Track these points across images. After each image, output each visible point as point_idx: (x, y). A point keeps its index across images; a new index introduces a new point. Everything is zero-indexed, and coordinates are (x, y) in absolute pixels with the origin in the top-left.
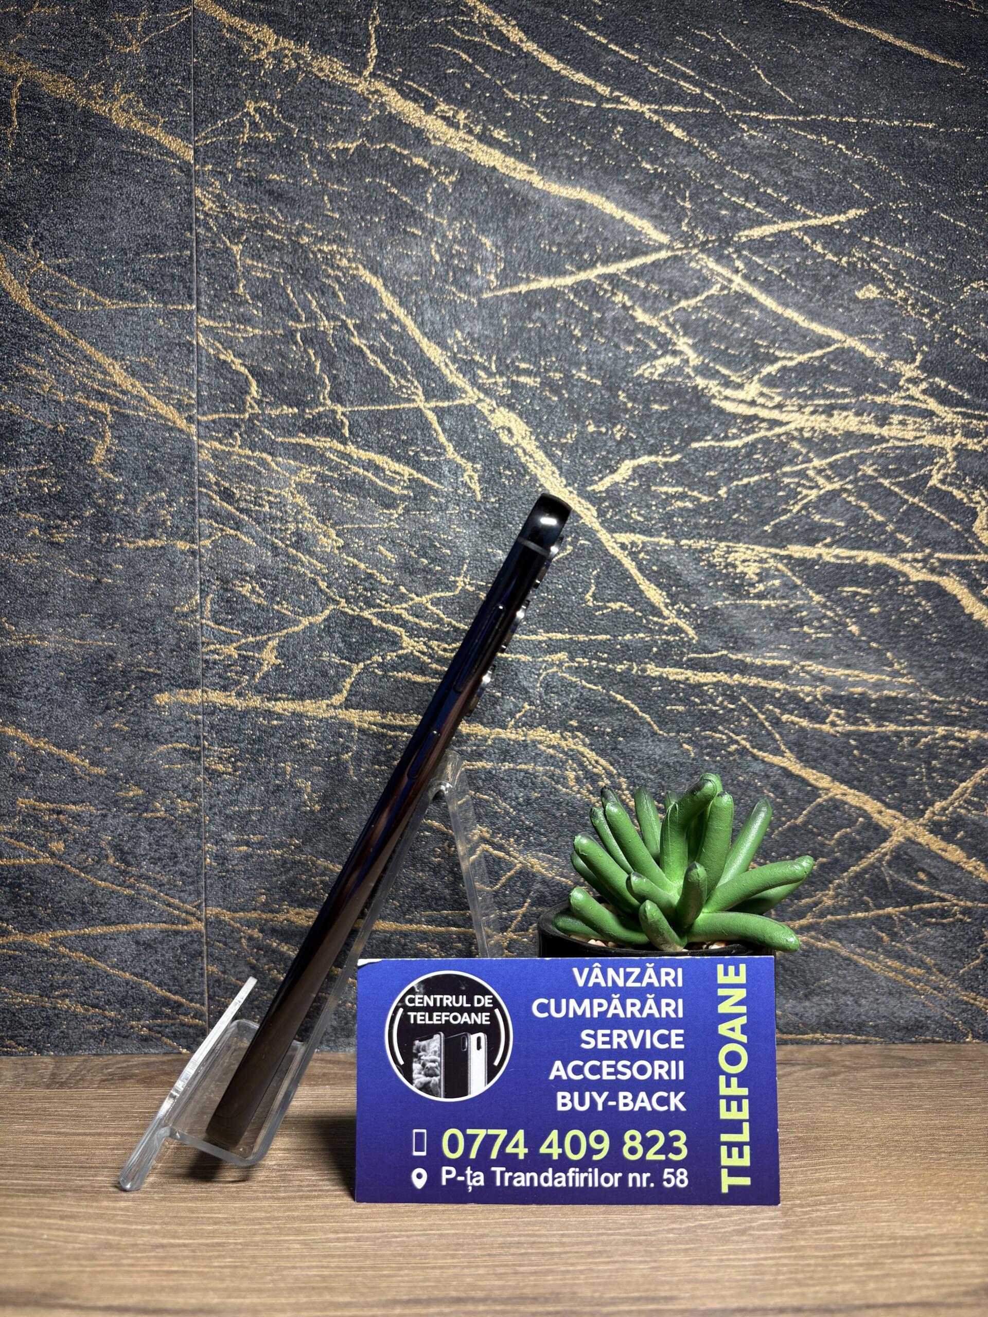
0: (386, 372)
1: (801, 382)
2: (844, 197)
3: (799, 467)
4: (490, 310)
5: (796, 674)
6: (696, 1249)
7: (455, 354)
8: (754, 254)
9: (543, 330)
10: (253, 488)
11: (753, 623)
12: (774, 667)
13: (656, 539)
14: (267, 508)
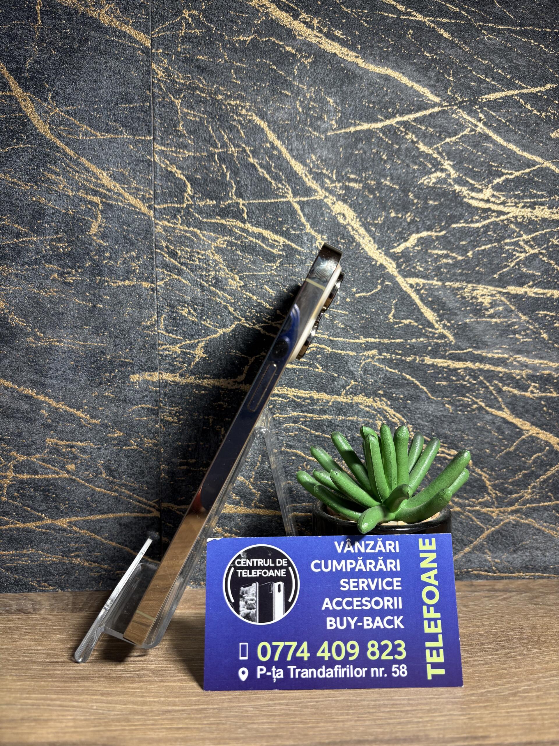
0: (269, 179)
1: (517, 188)
2: (543, 77)
3: (515, 240)
4: (333, 142)
5: (511, 363)
6: (491, 706)
7: (311, 169)
8: (490, 110)
9: (364, 155)
10: (189, 250)
11: (487, 333)
12: (499, 359)
13: (431, 282)
14: (197, 262)
